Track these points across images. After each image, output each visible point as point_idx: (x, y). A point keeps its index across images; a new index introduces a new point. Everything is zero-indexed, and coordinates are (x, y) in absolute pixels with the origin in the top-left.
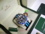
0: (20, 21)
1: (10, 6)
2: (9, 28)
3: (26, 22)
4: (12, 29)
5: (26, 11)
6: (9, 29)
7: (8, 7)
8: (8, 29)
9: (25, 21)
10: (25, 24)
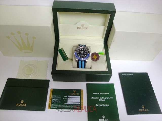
0: (78, 52)
1: (87, 28)
2: (62, 48)
3: (83, 59)
4: (64, 53)
5: (101, 53)
6: (60, 50)
7: (83, 27)
8: (60, 47)
9: (83, 57)
10: (79, 60)
